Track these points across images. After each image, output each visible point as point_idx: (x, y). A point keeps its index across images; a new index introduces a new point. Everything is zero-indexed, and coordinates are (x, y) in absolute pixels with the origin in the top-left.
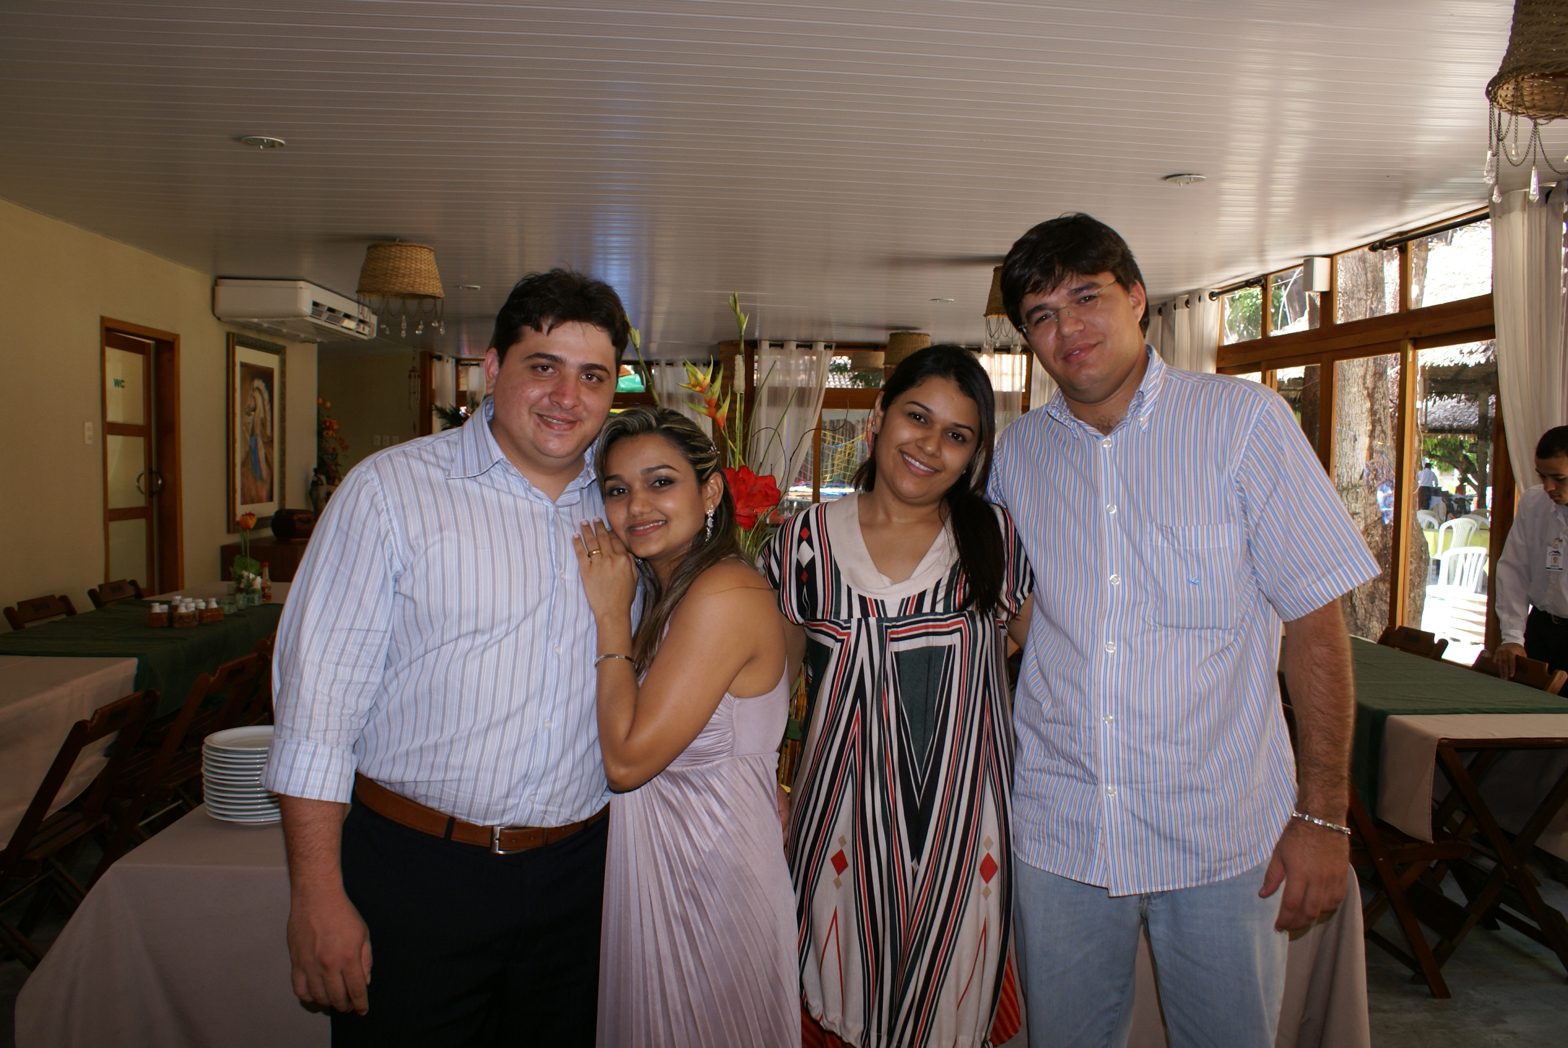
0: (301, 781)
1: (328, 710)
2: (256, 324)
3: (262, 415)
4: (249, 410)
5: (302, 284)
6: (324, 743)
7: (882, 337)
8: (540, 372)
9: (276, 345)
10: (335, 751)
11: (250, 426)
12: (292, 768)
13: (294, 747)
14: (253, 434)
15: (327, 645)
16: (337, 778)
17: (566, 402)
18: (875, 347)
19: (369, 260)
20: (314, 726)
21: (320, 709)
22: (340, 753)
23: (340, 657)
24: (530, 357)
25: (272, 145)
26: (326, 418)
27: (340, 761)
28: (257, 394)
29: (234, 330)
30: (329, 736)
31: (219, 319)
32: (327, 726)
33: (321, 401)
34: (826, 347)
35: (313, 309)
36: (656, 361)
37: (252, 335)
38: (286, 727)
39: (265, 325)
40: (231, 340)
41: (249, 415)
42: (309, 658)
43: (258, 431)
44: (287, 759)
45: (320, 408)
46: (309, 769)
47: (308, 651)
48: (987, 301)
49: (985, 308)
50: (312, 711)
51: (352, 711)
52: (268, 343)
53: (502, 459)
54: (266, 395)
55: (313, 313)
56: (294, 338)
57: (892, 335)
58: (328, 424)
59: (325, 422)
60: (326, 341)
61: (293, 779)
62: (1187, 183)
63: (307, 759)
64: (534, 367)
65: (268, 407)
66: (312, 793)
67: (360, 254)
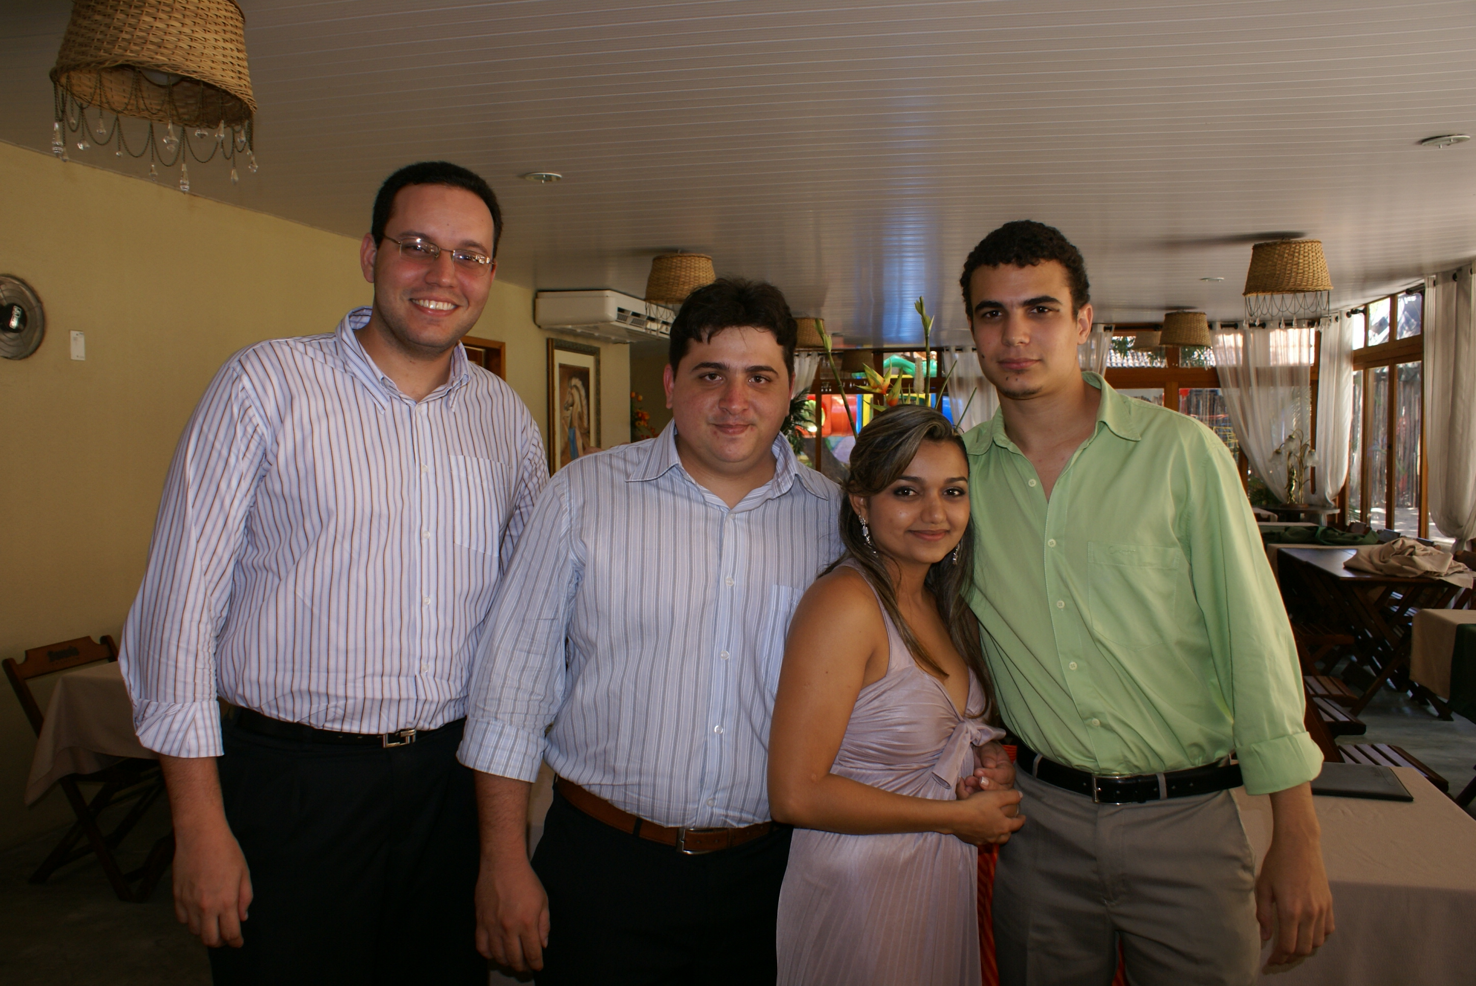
0: (489, 757)
1: (516, 695)
2: (570, 329)
3: (579, 409)
4: (567, 406)
5: (608, 293)
6: (511, 724)
7: (1158, 317)
8: (708, 381)
9: (591, 347)
10: (521, 732)
11: (569, 418)
12: (481, 745)
13: (484, 726)
14: (571, 426)
15: (519, 635)
16: (521, 758)
17: (734, 407)
18: (1154, 326)
19: (654, 271)
20: (502, 709)
21: (508, 693)
22: (526, 734)
23: (531, 646)
24: (697, 368)
25: (549, 178)
26: (639, 410)
27: (525, 742)
28: (575, 391)
29: (553, 336)
30: (516, 718)
31: (539, 327)
32: (514, 708)
33: (634, 394)
34: (1106, 329)
35: (619, 315)
36: (946, 347)
37: (569, 339)
38: (479, 707)
39: (579, 331)
40: (550, 345)
41: (568, 410)
42: (503, 646)
43: (576, 424)
44: (478, 737)
45: (633, 400)
46: (496, 748)
47: (502, 638)
48: (1245, 280)
49: (1244, 288)
50: (501, 694)
51: (540, 698)
52: (584, 345)
53: (678, 464)
54: (583, 392)
55: (618, 318)
56: (607, 340)
57: (1167, 315)
58: (640, 415)
59: (638, 413)
60: (635, 341)
61: (481, 755)
62: (1449, 145)
63: (495, 738)
64: (702, 377)
65: (584, 402)
66: (497, 770)
67: (647, 266)
